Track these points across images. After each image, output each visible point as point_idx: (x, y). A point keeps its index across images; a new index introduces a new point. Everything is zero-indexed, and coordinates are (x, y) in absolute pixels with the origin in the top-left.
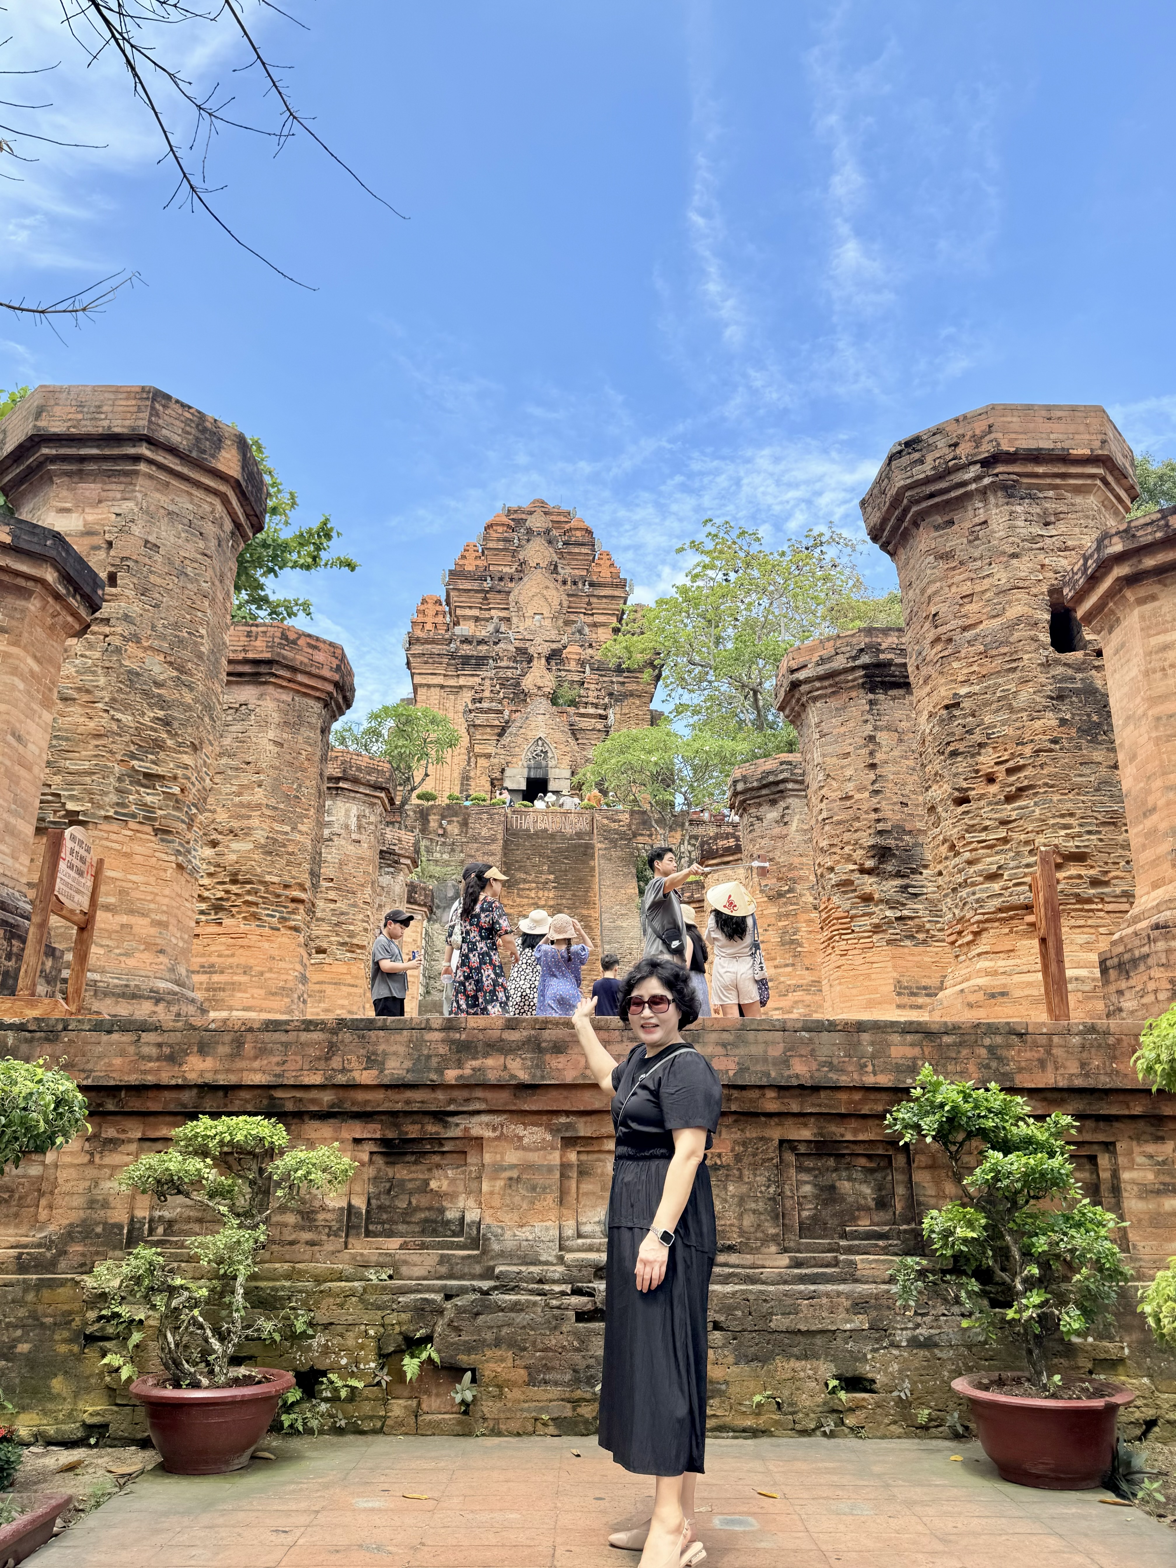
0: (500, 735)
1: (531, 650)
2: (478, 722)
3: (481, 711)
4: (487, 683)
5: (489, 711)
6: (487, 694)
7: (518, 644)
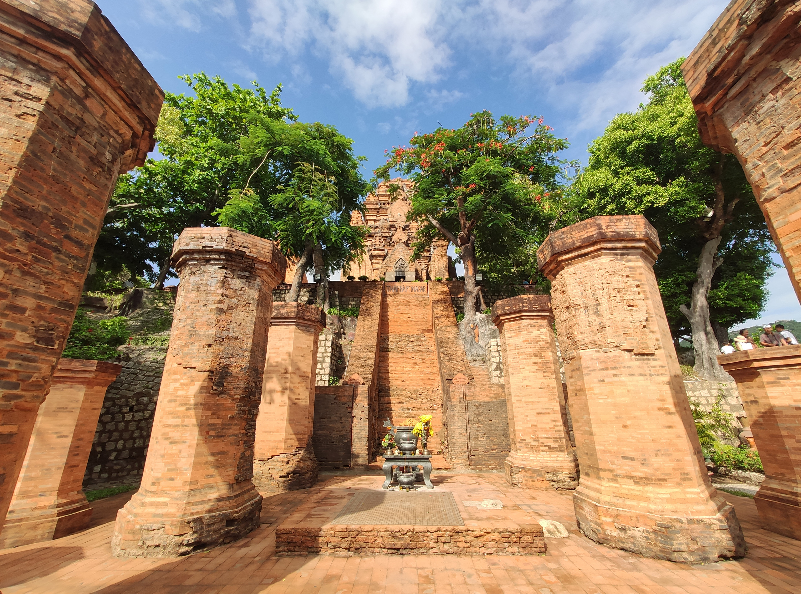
0: (383, 260)
1: (396, 226)
2: (373, 254)
3: (375, 250)
4: (378, 238)
5: (379, 249)
6: (377, 243)
7: (391, 223)
